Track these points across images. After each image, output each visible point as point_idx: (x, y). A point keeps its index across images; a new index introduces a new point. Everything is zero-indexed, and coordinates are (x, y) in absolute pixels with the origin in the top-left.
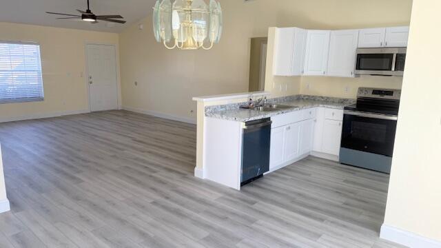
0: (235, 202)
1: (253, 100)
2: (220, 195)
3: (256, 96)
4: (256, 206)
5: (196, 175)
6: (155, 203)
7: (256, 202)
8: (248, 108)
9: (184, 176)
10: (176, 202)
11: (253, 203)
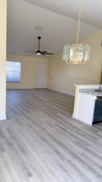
1: (101, 88)
2: (83, 126)
5: (73, 116)
6: (56, 124)
8: (99, 91)
9: (68, 116)
10: (64, 125)
11: (97, 132)
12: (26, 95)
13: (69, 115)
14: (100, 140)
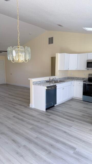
0: (43, 116)
1: (51, 79)
2: (38, 113)
3: (52, 78)
4: (51, 117)
5: (30, 106)
6: (14, 117)
7: (50, 115)
8: (49, 82)
10: (22, 116)
11: (49, 116)
13: (27, 106)
14: (51, 122)
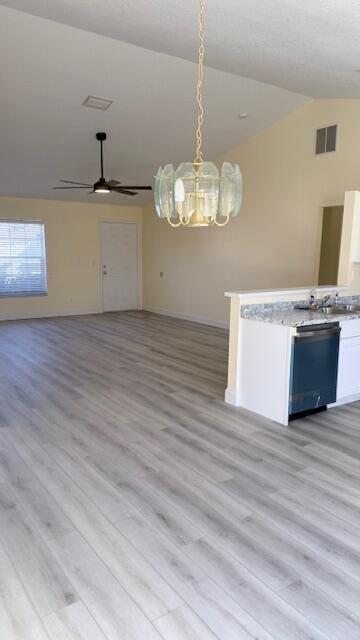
0: (277, 441)
1: (316, 297)
2: (258, 429)
4: (307, 448)
5: (228, 400)
6: (167, 430)
7: (308, 443)
8: (307, 309)
9: (211, 400)
10: (194, 431)
11: (304, 443)
12: (68, 338)
13: (214, 396)
14: (310, 469)
